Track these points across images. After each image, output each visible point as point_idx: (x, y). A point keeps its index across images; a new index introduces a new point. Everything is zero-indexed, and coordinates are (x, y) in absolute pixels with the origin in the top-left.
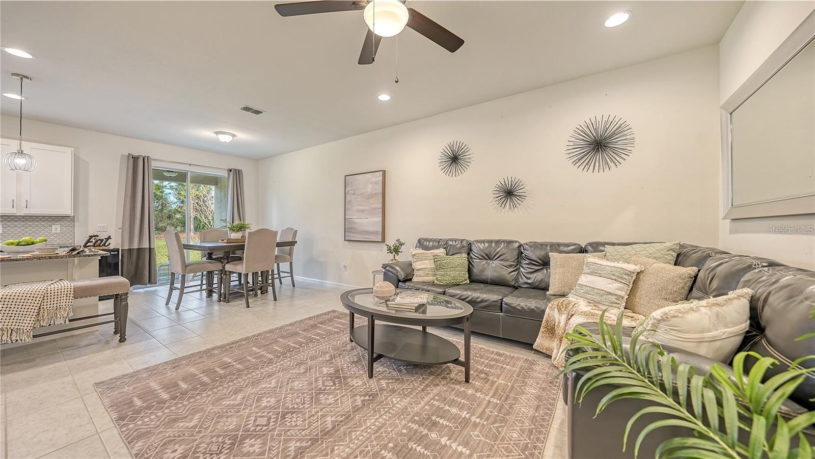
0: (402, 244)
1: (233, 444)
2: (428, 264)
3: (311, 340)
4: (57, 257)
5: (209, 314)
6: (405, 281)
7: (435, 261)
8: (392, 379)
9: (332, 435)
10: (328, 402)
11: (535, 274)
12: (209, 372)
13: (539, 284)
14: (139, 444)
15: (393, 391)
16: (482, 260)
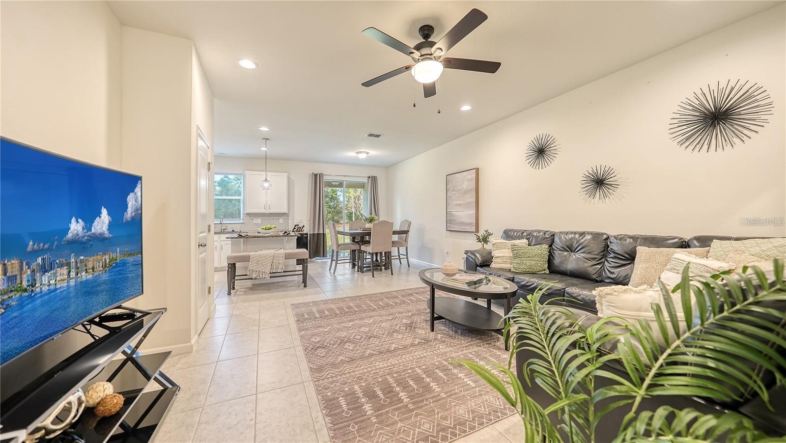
0: (490, 234)
1: (341, 343)
2: (507, 253)
3: (404, 302)
4: (279, 236)
5: (352, 279)
6: (482, 266)
7: (512, 251)
8: (447, 335)
9: (392, 353)
10: (398, 337)
11: (620, 269)
12: (340, 309)
13: (623, 280)
14: (303, 332)
15: (444, 342)
16: (563, 252)
